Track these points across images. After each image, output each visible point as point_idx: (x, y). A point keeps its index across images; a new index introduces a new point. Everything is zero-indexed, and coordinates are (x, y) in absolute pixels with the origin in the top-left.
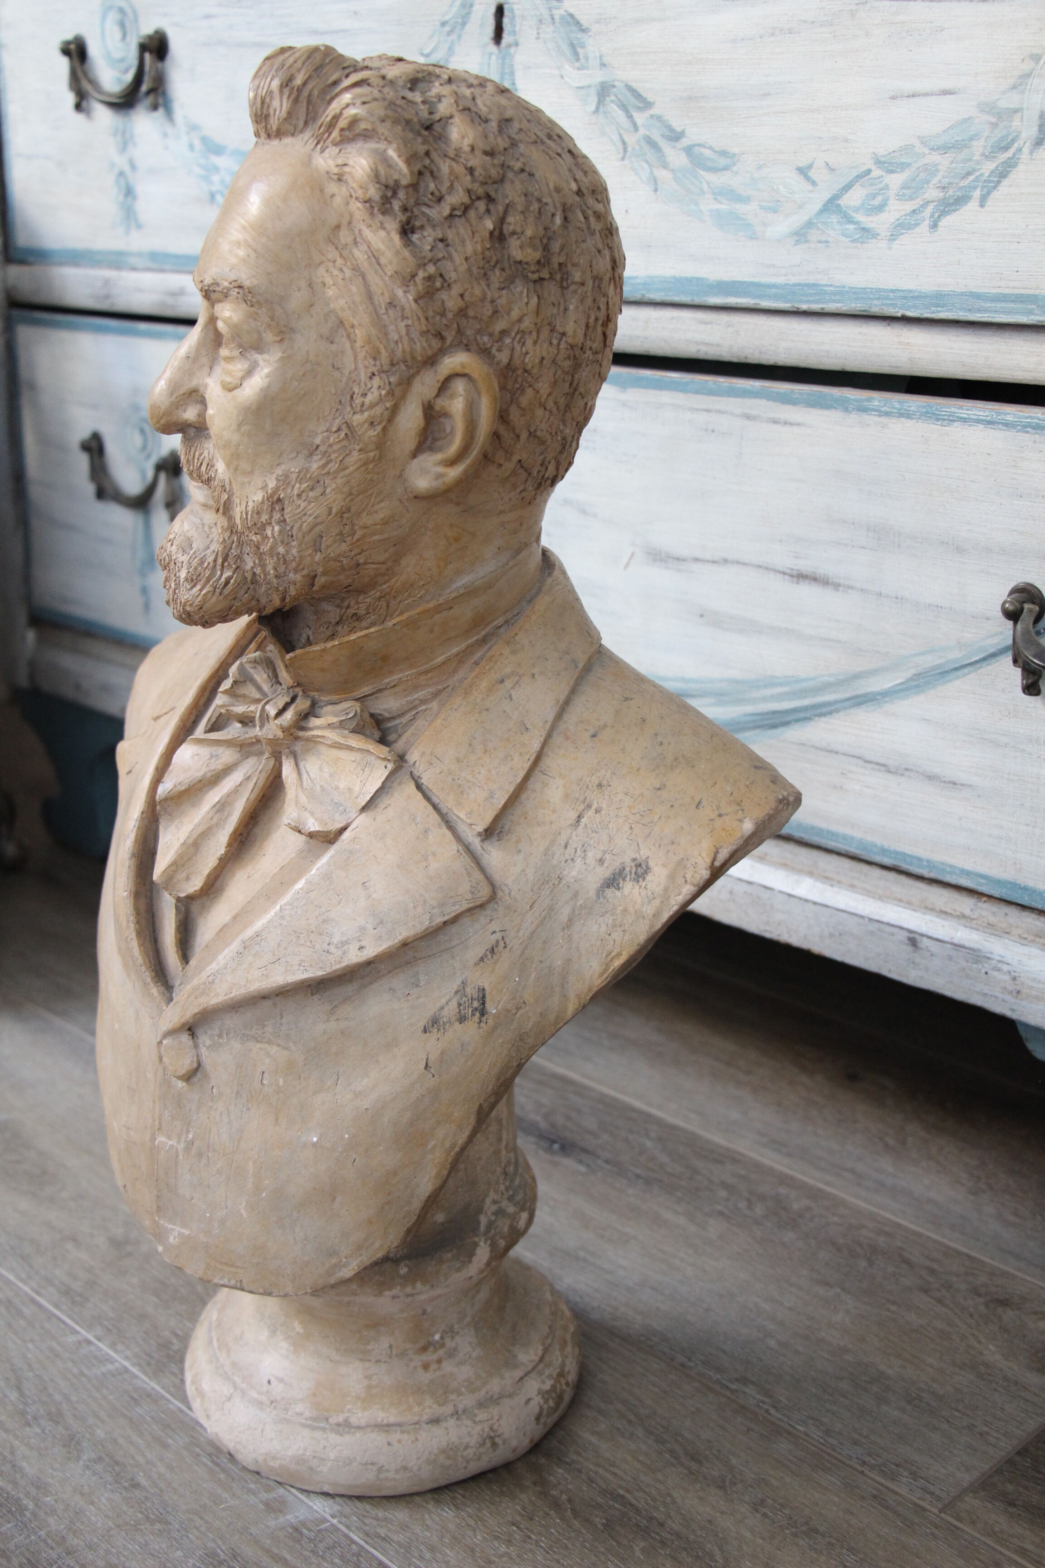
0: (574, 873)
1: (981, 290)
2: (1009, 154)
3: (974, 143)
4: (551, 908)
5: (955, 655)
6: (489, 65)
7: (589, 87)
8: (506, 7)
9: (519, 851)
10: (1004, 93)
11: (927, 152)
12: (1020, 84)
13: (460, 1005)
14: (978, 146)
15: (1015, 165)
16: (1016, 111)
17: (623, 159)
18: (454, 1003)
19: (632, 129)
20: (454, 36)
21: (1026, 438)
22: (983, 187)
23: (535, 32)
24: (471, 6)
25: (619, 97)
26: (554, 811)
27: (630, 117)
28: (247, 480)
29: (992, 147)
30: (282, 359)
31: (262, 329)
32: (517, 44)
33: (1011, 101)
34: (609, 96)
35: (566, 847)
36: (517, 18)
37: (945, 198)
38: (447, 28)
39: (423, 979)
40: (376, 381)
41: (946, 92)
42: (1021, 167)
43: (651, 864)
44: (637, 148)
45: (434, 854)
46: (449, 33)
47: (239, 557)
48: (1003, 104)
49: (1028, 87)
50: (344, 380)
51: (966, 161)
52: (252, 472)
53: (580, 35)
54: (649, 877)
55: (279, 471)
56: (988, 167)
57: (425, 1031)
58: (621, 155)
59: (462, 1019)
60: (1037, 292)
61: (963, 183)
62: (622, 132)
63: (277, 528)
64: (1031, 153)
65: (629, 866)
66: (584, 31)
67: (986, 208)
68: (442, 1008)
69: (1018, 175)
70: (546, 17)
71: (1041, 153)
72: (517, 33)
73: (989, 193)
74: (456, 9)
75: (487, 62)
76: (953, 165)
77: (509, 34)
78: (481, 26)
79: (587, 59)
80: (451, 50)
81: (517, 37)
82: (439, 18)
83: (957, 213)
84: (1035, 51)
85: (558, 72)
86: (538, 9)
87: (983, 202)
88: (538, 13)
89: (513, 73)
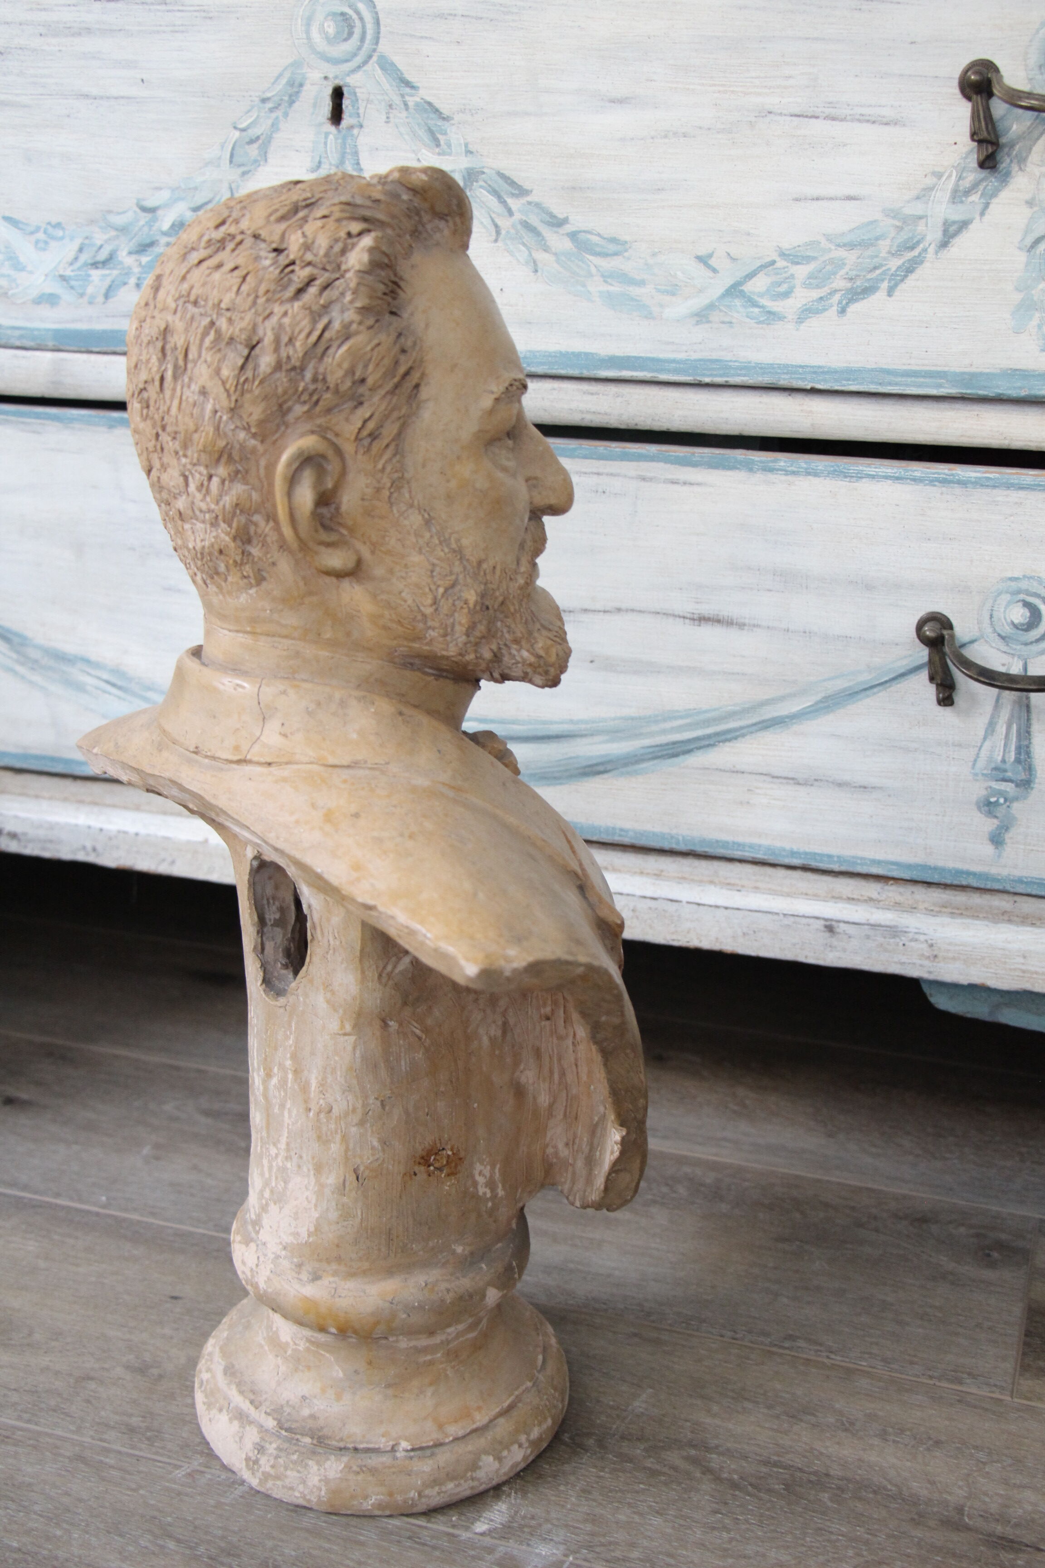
1: (891, 367)
2: (916, 253)
3: (880, 242)
5: (866, 678)
6: (325, 143)
8: (345, 90)
10: (908, 202)
11: (833, 248)
12: (924, 196)
14: (884, 246)
15: (922, 262)
16: (920, 218)
17: (496, 241)
19: (506, 214)
20: (279, 113)
21: (934, 491)
22: (890, 280)
23: (384, 117)
24: (301, 85)
25: (489, 182)
27: (504, 203)
29: (898, 246)
32: (361, 126)
33: (917, 209)
34: (477, 181)
36: (360, 101)
37: (852, 288)
38: (269, 105)
41: (850, 198)
42: (927, 265)
44: (512, 231)
46: (271, 110)
48: (908, 211)
49: (932, 198)
51: (872, 257)
53: (440, 123)
56: (894, 264)
58: (494, 238)
60: (946, 369)
61: (869, 276)
62: (493, 215)
64: (936, 253)
66: (446, 119)
67: (893, 298)
69: (925, 270)
70: (398, 103)
71: (945, 254)
72: (362, 115)
73: (896, 285)
74: (281, 86)
75: (323, 140)
76: (860, 260)
77: (350, 116)
78: (315, 105)
79: (449, 146)
80: (275, 127)
81: (361, 120)
82: (257, 94)
83: (865, 301)
84: (937, 169)
85: (413, 155)
86: (387, 94)
87: (890, 292)
88: (386, 98)
89: (356, 153)
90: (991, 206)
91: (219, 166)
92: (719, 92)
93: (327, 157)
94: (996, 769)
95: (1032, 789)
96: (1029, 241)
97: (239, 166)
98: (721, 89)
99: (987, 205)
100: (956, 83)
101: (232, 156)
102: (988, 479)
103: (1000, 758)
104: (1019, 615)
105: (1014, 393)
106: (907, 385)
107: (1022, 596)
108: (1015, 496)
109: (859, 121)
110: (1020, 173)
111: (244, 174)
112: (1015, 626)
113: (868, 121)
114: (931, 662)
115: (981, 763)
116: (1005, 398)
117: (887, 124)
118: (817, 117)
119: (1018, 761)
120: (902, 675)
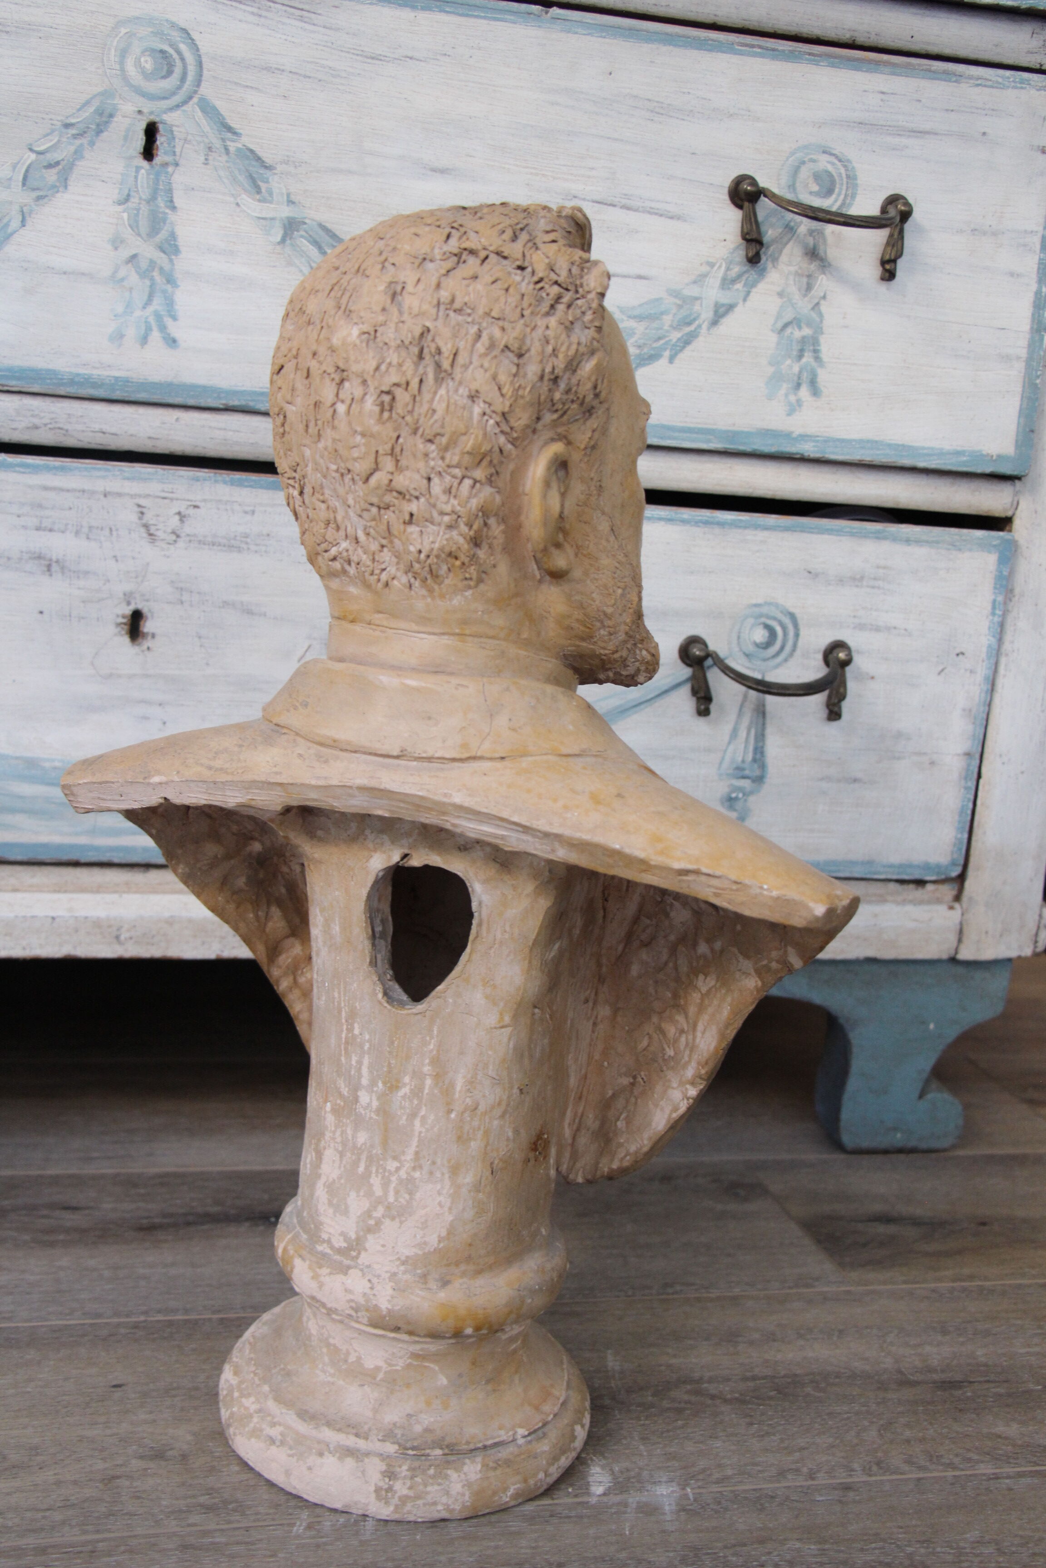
2: (692, 328)
3: (664, 317)
6: (136, 177)
7: (272, 219)
8: (161, 127)
10: (687, 285)
11: (625, 318)
12: (700, 281)
14: (667, 320)
15: (696, 336)
16: (697, 299)
20: (84, 141)
21: (698, 531)
22: (671, 350)
23: (202, 158)
24: (111, 116)
25: (311, 233)
29: (678, 321)
32: (177, 165)
33: (694, 291)
34: (298, 231)
36: (177, 140)
37: (640, 354)
38: (73, 131)
41: (640, 277)
42: (701, 339)
46: (75, 137)
48: (687, 292)
49: (706, 283)
51: (658, 329)
53: (262, 171)
56: (675, 336)
60: (714, 427)
61: (655, 345)
64: (709, 329)
66: (268, 168)
67: (674, 365)
69: (699, 343)
70: (218, 146)
71: (715, 330)
72: (178, 153)
73: (676, 354)
74: (87, 114)
75: (134, 174)
76: (647, 331)
77: (165, 153)
78: (126, 138)
79: (271, 194)
80: (78, 154)
81: (177, 158)
82: (59, 118)
83: (651, 366)
84: (711, 260)
85: (232, 199)
86: (207, 137)
87: (671, 360)
88: (206, 140)
89: (170, 191)
90: (752, 294)
91: (9, 187)
92: (531, 174)
93: (137, 192)
94: (738, 768)
95: (764, 783)
96: (779, 325)
97: (34, 189)
98: (534, 171)
99: (748, 294)
100: (726, 191)
101: (25, 178)
102: (741, 521)
103: (740, 759)
104: (760, 635)
105: (766, 449)
106: (683, 440)
107: (763, 620)
108: (761, 535)
109: (649, 213)
110: (773, 270)
111: (39, 198)
112: (757, 645)
113: (656, 214)
114: (693, 678)
115: (726, 764)
116: (758, 453)
117: (672, 218)
118: (614, 206)
119: (754, 760)
120: (666, 692)
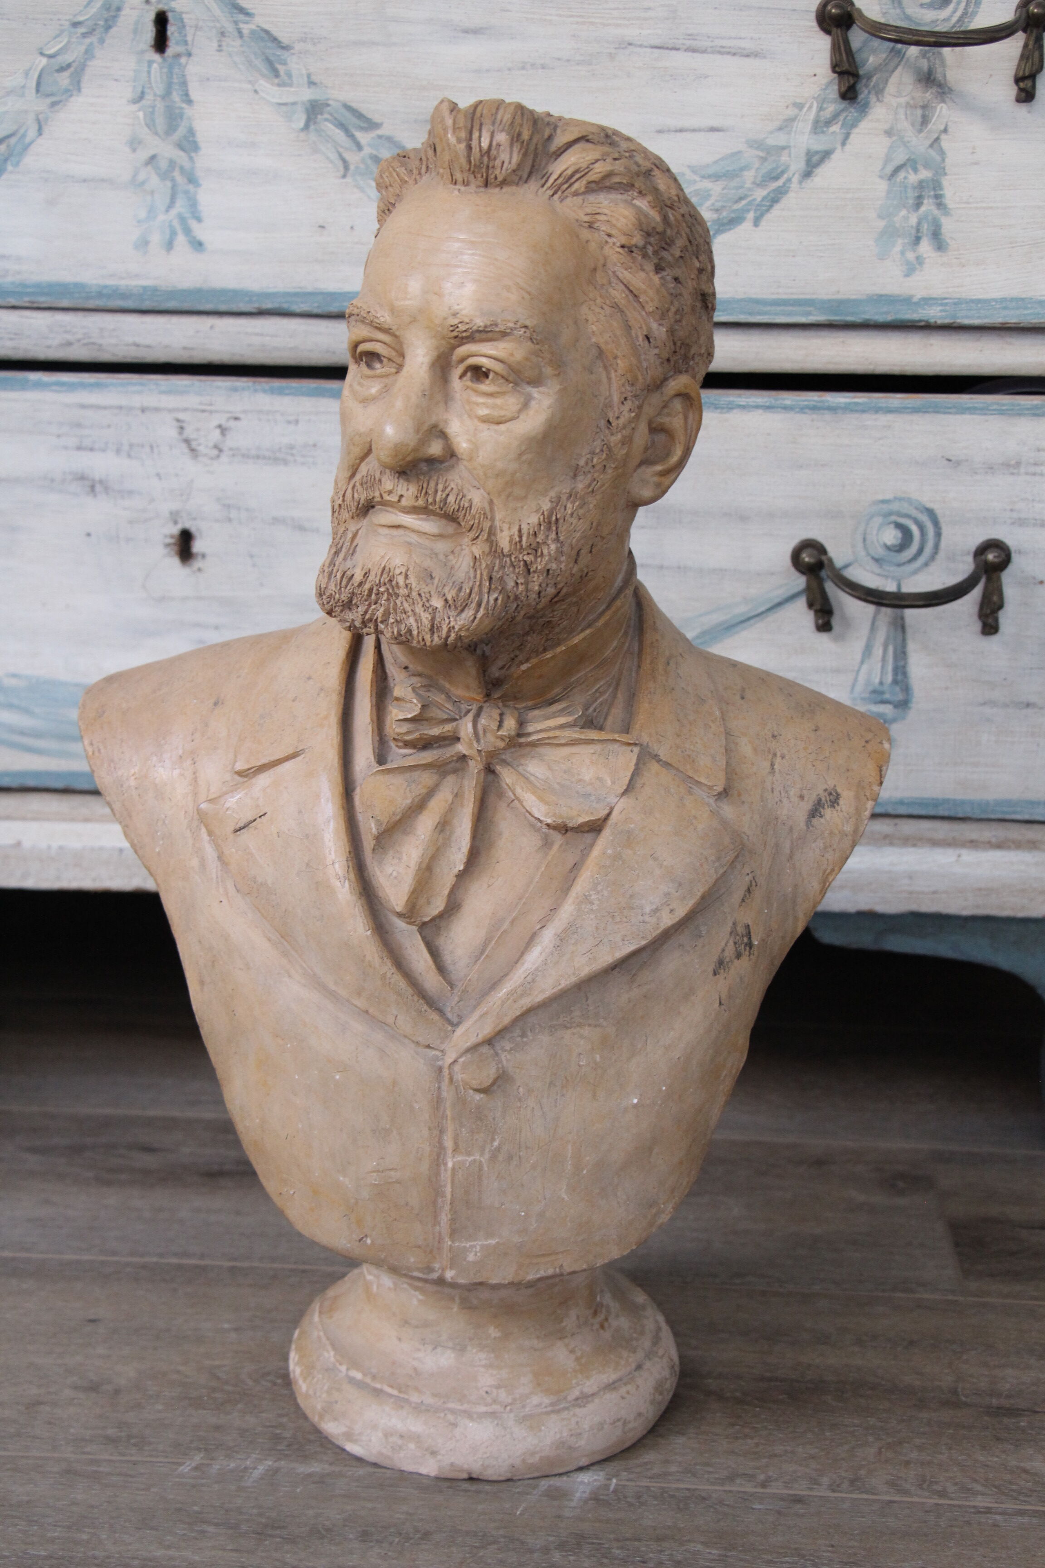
0: (785, 812)
1: (760, 296)
2: (780, 183)
3: (746, 173)
4: (777, 845)
5: (742, 610)
6: (149, 72)
7: (294, 104)
8: (170, 15)
9: (743, 802)
10: (771, 133)
11: (698, 179)
12: (786, 126)
13: (735, 943)
14: (749, 176)
15: (786, 192)
16: (783, 148)
17: (344, 176)
18: (731, 943)
19: (354, 148)
20: (93, 39)
21: (804, 418)
22: (756, 210)
23: (215, 45)
24: (119, 9)
25: (336, 115)
26: (753, 764)
27: (352, 136)
28: (519, 505)
29: (763, 177)
30: (560, 390)
31: (542, 364)
32: (189, 55)
33: (780, 139)
34: (322, 114)
35: (773, 791)
36: (188, 28)
37: (719, 219)
38: (82, 30)
39: (704, 929)
40: (628, 404)
41: (713, 129)
42: (791, 194)
43: (839, 790)
44: (362, 166)
45: (695, 818)
46: (84, 35)
47: (501, 579)
48: (771, 141)
49: (794, 129)
50: (601, 406)
51: (738, 188)
52: (526, 497)
53: (279, 52)
54: (841, 802)
55: (552, 494)
56: (760, 194)
57: (715, 974)
58: (342, 172)
59: (739, 956)
60: (814, 297)
61: (736, 207)
62: (341, 150)
63: (553, 547)
64: (800, 182)
65: (824, 796)
66: (286, 48)
67: (760, 228)
68: (723, 950)
69: (790, 200)
70: (230, 30)
71: (809, 183)
72: (190, 43)
73: (762, 215)
74: (94, 10)
75: (146, 69)
76: (725, 191)
77: (177, 43)
78: (135, 31)
79: (289, 76)
80: (89, 53)
81: (189, 47)
82: (67, 17)
83: (732, 232)
84: (798, 101)
85: (249, 86)
86: (218, 21)
87: (756, 222)
88: (218, 25)
89: (184, 84)
90: (852, 136)
91: (23, 95)
92: (577, 23)
93: (151, 88)
94: (874, 692)
95: (909, 708)
96: (889, 169)
97: (48, 96)
98: (580, 20)
99: (847, 136)
100: (813, 16)
101: (38, 84)
102: (857, 404)
103: (877, 680)
104: (891, 536)
105: (881, 318)
106: (776, 314)
107: (894, 518)
108: (884, 419)
109: (720, 53)
110: (878, 103)
111: (54, 104)
112: (888, 548)
113: (728, 53)
114: (808, 589)
115: (859, 688)
116: (872, 323)
117: (747, 56)
118: (677, 49)
119: (895, 682)
120: (780, 604)
